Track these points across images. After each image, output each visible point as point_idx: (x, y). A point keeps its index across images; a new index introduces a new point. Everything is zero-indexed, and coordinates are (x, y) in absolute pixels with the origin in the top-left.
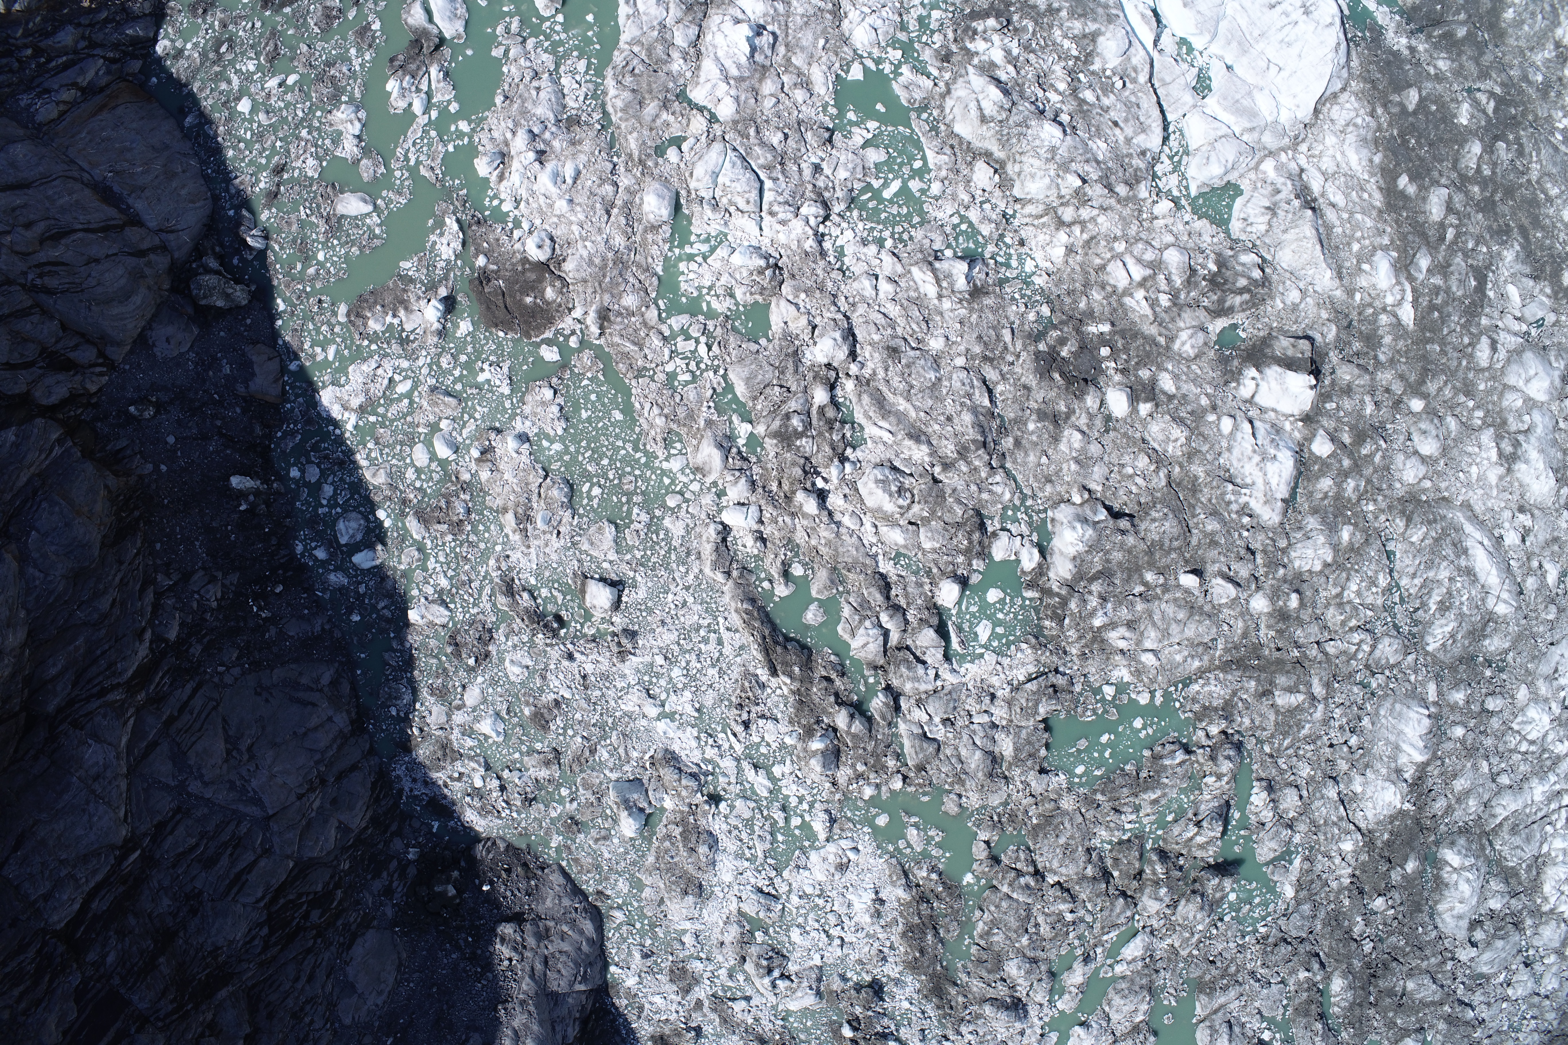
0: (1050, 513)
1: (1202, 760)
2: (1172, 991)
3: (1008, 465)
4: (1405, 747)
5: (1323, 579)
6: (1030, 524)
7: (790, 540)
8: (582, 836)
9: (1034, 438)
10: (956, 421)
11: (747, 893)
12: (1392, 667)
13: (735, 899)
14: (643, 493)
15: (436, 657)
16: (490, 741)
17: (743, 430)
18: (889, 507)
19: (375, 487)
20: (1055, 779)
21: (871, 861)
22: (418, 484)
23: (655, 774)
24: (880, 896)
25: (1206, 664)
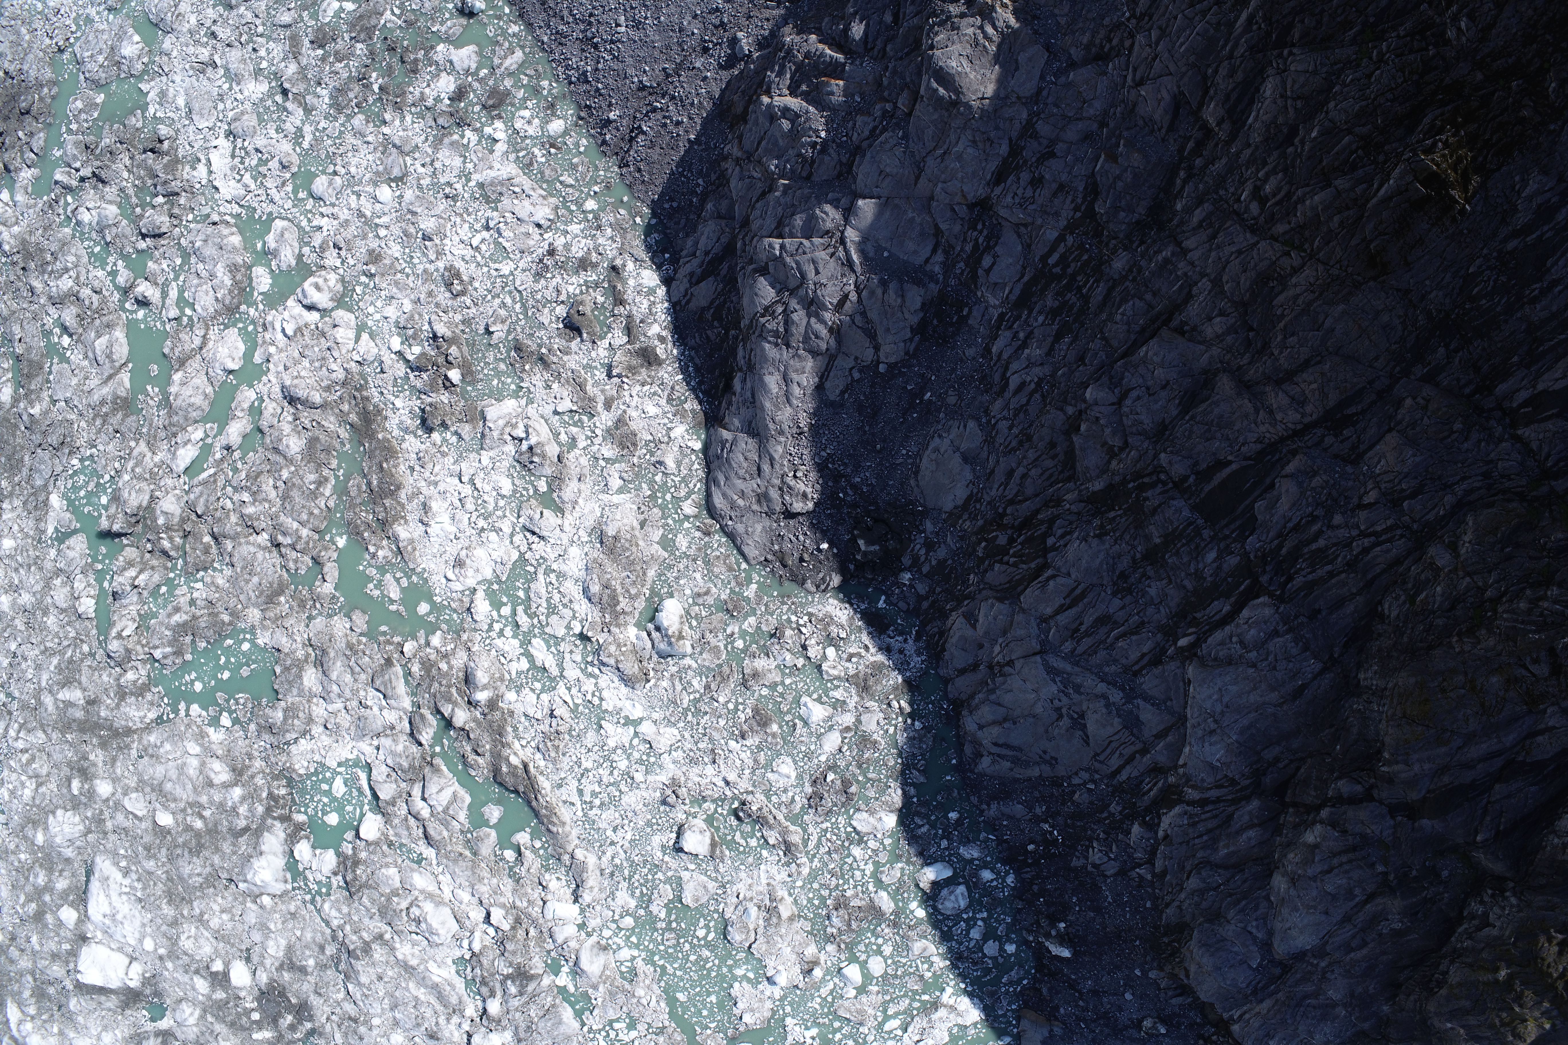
0: (289, 887)
1: (139, 648)
2: (151, 402)
3: (329, 931)
5: (54, 801)
6: (306, 878)
7: (518, 881)
8: (723, 597)
9: (307, 953)
10: (374, 977)
11: (554, 536)
13: (567, 528)
16: (815, 696)
17: (563, 979)
18: (428, 907)
19: (926, 938)
20: (267, 640)
21: (433, 566)
22: (880, 941)
23: (645, 664)
24: (423, 528)
25: (145, 736)
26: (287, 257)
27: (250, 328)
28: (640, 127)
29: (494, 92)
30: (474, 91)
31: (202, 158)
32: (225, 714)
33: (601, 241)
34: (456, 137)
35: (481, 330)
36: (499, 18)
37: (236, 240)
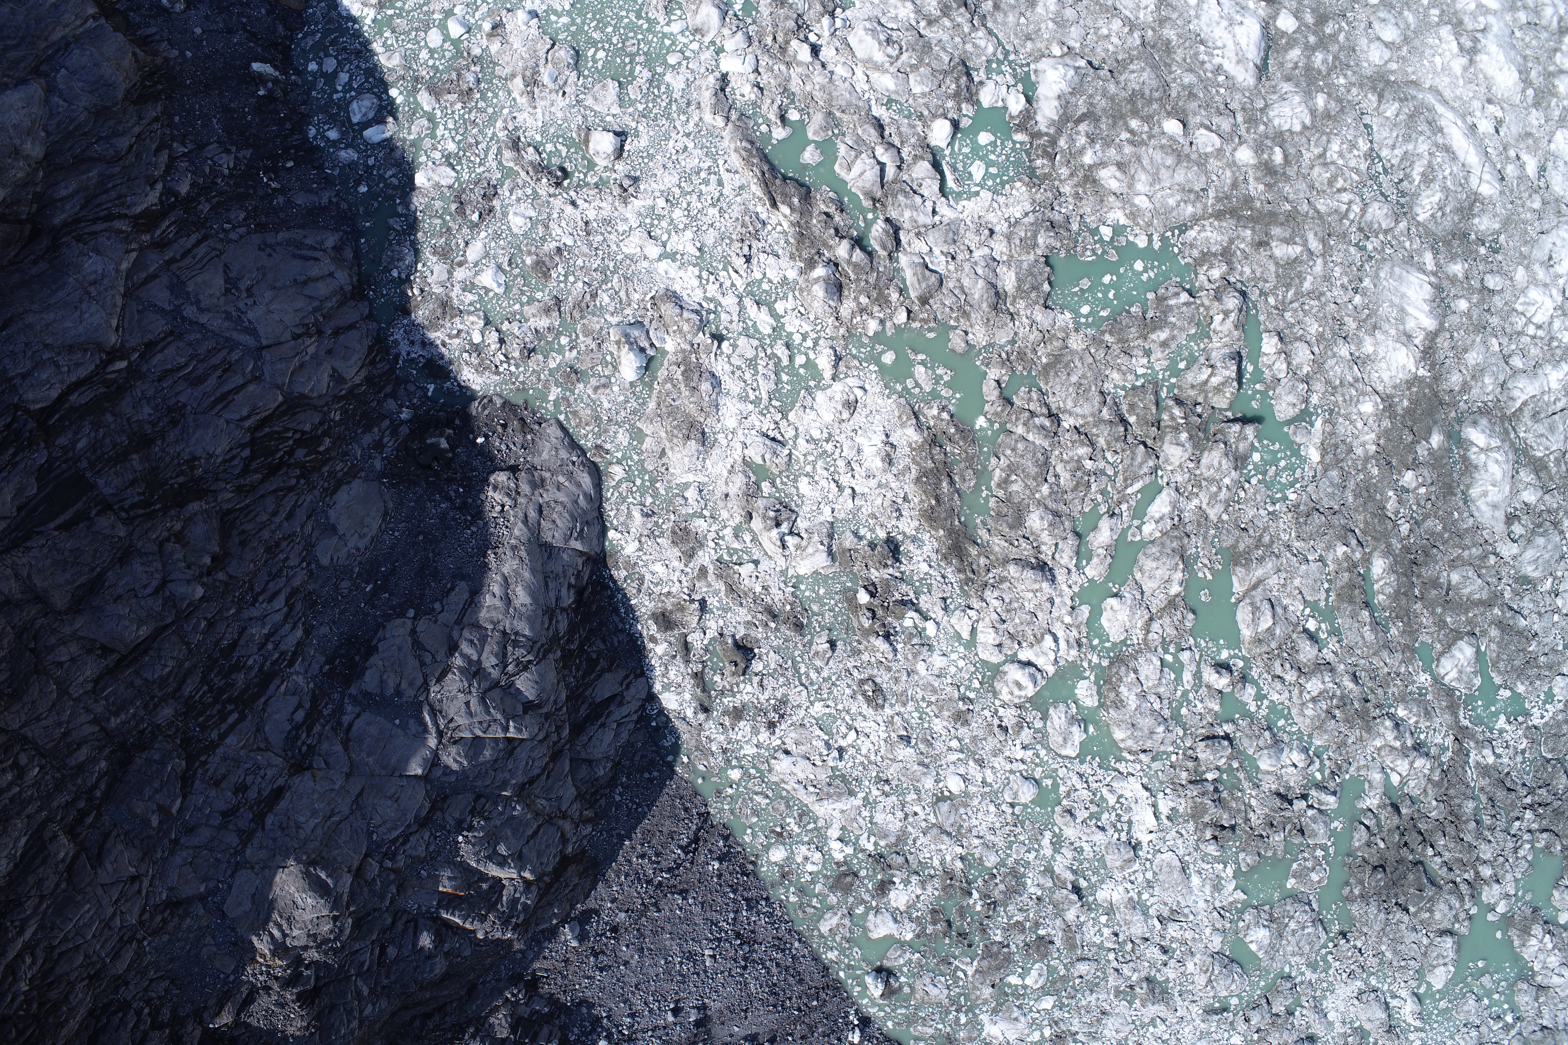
0: (1032, 66)
1: (1207, 303)
2: (1206, 562)
3: (990, 24)
4: (1410, 309)
5: (1304, 140)
6: (1015, 76)
7: (785, 90)
11: (753, 437)
12: (1386, 232)
13: (739, 446)
14: (645, 54)
15: (440, 217)
16: (491, 294)
18: (879, 57)
20: (1061, 317)
21: (880, 401)
22: (431, 63)
23: (656, 315)
24: (891, 439)
25: (1200, 211)
26: (1058, 717)
27: (1096, 642)
28: (686, 853)
29: (847, 890)
30: (868, 891)
31: (1165, 821)
32: (1107, 239)
33: (722, 738)
34: (882, 843)
35: (840, 644)
36: (849, 967)
37: (1119, 734)
